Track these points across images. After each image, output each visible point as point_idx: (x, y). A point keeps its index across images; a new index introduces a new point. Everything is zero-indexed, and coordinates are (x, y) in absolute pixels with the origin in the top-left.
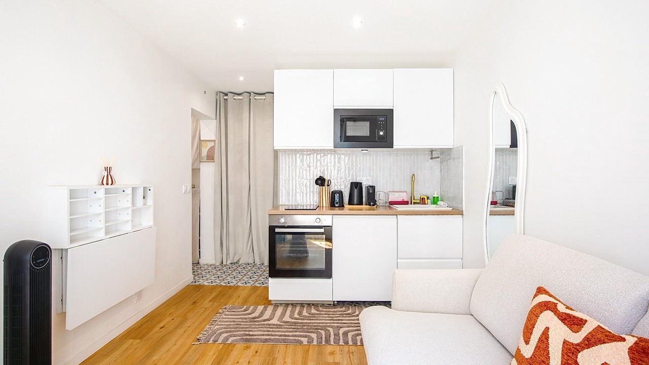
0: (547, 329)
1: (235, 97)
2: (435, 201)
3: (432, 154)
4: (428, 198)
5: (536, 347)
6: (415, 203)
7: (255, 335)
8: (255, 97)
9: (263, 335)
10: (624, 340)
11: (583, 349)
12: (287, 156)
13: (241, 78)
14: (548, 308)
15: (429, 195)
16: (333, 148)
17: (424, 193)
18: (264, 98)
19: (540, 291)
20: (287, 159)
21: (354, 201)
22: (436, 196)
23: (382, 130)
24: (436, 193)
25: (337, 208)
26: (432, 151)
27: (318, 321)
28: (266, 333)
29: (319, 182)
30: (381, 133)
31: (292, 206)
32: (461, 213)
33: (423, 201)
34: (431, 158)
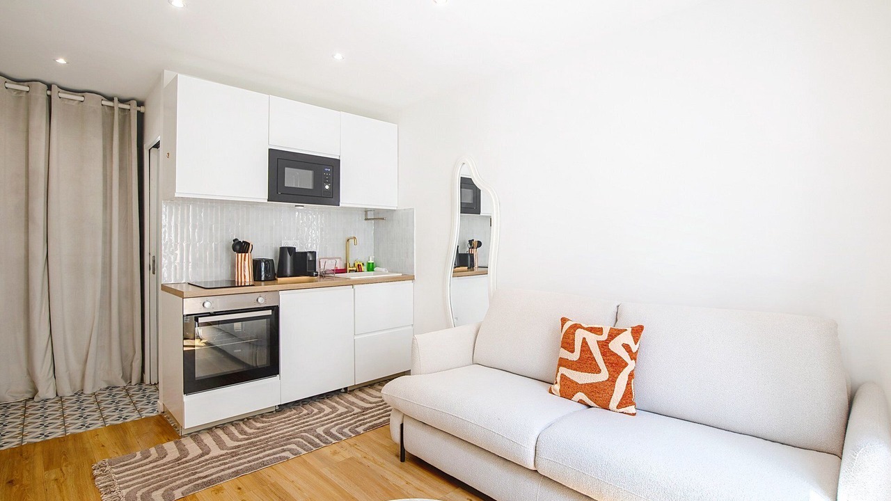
0: (584, 339)
1: (7, 85)
2: (371, 268)
3: (366, 214)
4: (363, 264)
5: (581, 351)
6: (350, 271)
7: (212, 475)
8: (60, 95)
9: (223, 470)
10: (626, 330)
11: (610, 341)
12: (186, 208)
13: (61, 61)
14: (578, 328)
15: (363, 261)
16: (266, 201)
17: (359, 259)
18: (82, 99)
19: (564, 320)
20: (185, 211)
21: (286, 272)
22: (371, 261)
23: (327, 183)
24: (371, 258)
25: (263, 283)
26: (366, 211)
27: (277, 433)
28: (223, 467)
29: (238, 247)
30: (327, 187)
31: (211, 282)
32: (412, 278)
33: (359, 269)
34: (366, 219)
